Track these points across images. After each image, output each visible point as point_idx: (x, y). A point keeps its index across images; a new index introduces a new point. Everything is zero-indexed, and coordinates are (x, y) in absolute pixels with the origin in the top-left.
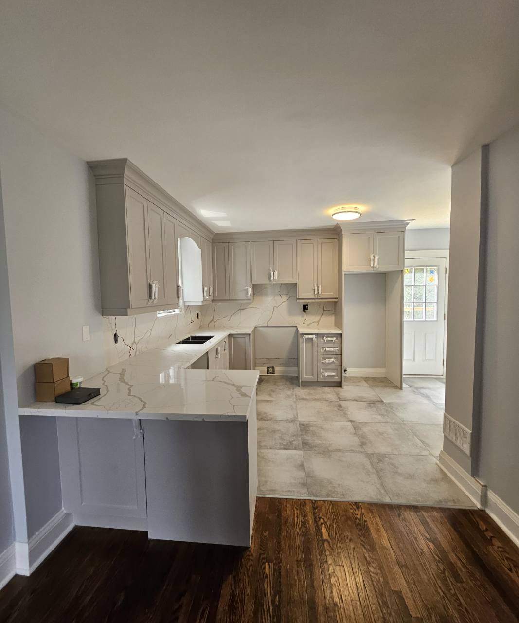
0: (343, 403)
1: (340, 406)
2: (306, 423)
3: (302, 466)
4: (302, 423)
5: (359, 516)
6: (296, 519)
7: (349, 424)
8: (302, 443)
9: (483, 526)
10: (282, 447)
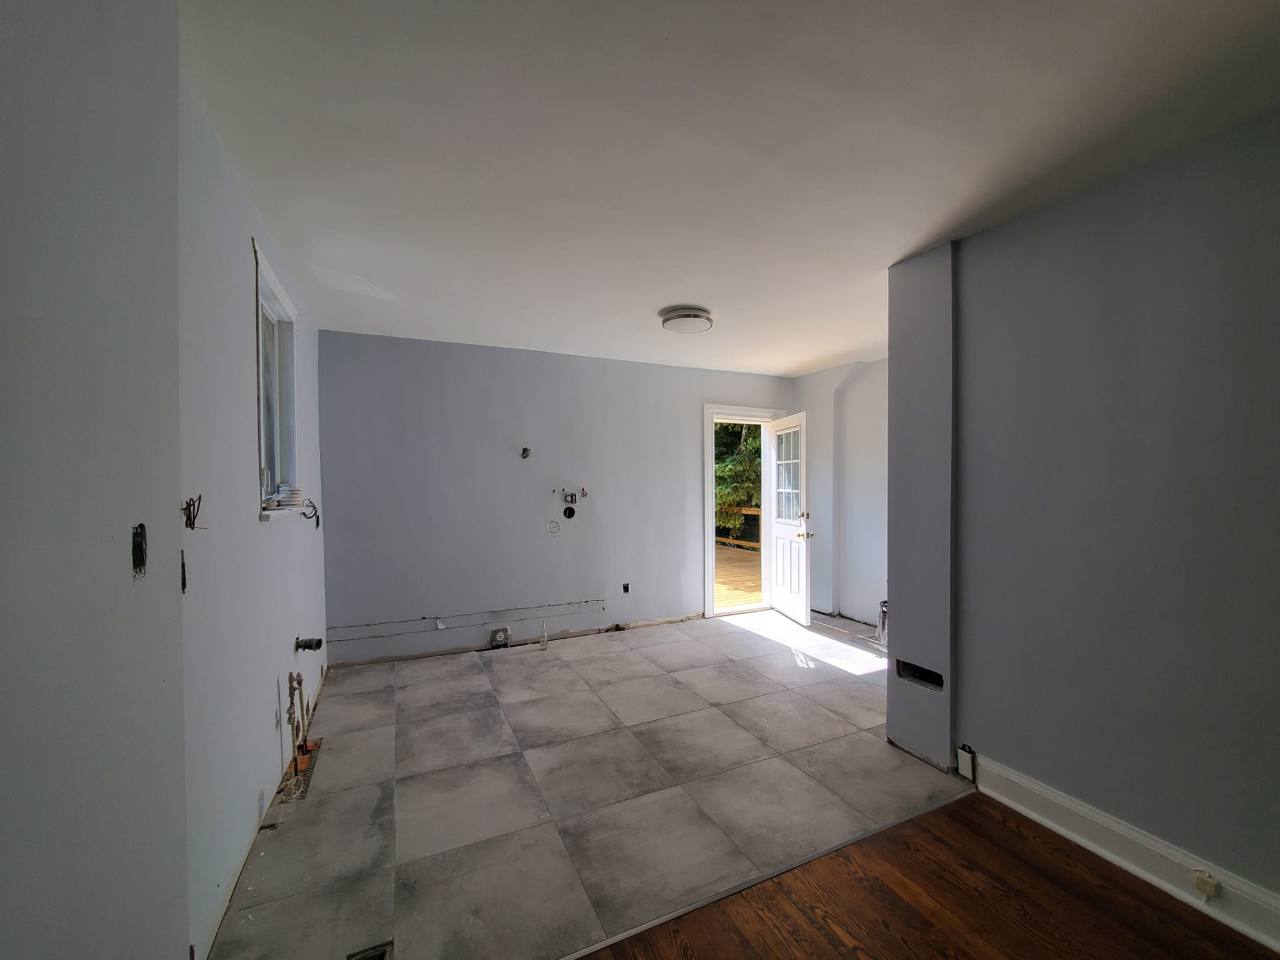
0: (677, 676)
1: (677, 682)
2: (643, 728)
3: (703, 817)
4: (637, 729)
5: (861, 874)
6: (776, 931)
7: (715, 709)
8: (667, 770)
9: (998, 816)
10: (637, 790)
